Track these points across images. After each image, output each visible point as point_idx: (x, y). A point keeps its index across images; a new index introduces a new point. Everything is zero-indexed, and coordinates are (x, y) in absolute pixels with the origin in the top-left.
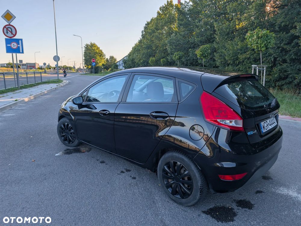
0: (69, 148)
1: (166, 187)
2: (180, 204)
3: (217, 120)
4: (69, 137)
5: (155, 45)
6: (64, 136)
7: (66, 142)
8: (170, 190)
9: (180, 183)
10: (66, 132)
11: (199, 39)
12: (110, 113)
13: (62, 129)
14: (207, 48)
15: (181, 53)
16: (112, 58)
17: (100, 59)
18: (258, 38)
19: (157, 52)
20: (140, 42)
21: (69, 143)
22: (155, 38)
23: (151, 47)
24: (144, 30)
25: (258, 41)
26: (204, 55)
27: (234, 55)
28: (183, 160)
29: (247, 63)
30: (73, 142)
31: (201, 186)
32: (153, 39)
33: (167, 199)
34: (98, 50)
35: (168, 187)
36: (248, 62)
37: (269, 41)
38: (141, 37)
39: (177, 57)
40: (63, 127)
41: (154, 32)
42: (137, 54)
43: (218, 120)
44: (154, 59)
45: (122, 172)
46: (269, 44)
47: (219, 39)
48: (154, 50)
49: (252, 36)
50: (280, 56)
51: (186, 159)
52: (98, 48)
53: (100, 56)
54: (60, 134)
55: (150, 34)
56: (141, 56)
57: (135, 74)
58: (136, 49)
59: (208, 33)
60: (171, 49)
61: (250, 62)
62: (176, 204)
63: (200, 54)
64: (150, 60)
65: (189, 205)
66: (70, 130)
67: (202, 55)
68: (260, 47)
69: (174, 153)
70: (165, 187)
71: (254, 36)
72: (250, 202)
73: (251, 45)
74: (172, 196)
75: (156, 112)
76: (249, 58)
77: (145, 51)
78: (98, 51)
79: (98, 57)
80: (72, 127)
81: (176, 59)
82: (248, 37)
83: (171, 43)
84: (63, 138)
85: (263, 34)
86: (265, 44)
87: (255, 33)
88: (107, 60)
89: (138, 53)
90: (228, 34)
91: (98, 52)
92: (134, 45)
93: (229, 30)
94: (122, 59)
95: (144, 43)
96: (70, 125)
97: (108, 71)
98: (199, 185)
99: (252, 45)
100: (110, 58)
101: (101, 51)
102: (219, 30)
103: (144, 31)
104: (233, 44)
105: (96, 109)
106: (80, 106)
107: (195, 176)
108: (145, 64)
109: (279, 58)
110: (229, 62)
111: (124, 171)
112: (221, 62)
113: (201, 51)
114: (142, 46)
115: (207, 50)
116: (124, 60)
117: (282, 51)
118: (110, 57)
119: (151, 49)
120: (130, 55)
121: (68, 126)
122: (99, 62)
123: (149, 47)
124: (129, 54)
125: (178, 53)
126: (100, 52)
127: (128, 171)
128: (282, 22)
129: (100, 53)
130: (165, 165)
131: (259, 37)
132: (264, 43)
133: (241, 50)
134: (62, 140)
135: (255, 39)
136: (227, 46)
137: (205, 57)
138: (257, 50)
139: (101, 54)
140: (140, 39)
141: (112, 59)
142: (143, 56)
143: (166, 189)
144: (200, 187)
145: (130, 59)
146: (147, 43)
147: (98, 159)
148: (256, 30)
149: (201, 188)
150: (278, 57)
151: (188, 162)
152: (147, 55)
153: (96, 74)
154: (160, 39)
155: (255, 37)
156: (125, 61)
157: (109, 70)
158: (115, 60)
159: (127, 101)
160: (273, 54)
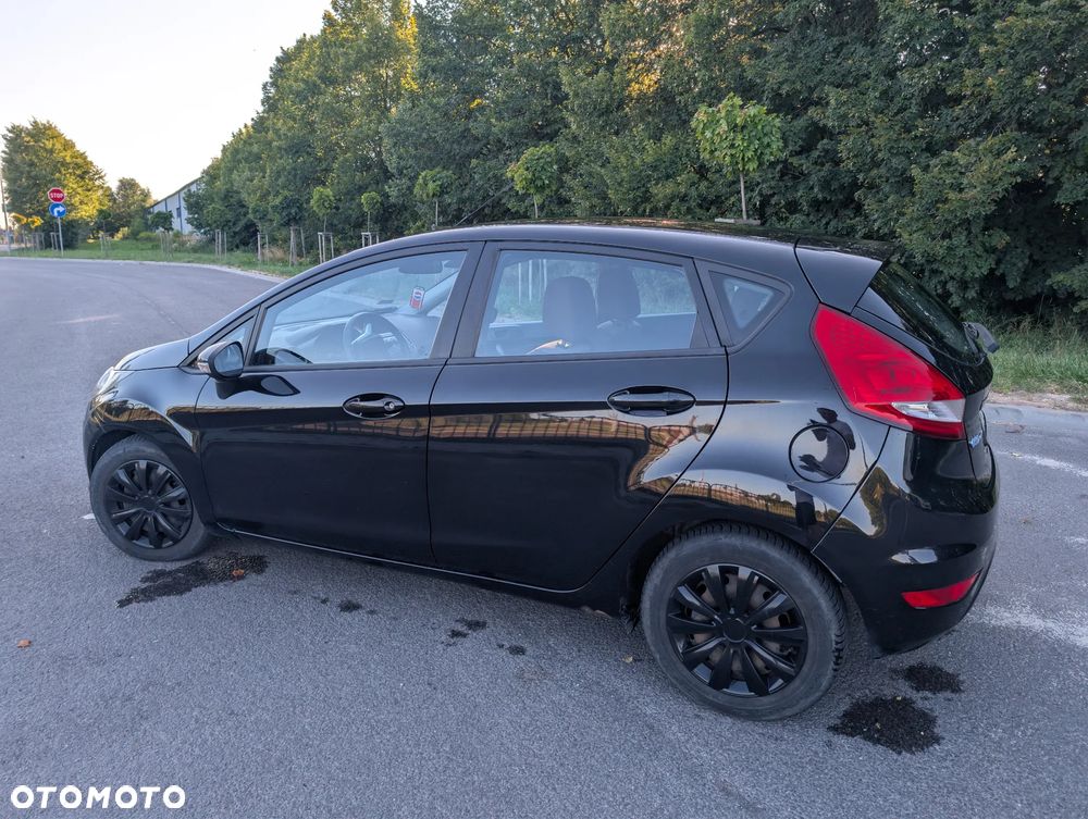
0: (160, 566)
1: (684, 663)
2: (753, 716)
3: (890, 406)
4: (155, 519)
5: (324, 140)
6: (127, 519)
7: (144, 543)
8: (702, 672)
9: (750, 643)
10: (143, 502)
11: (508, 125)
12: (405, 407)
13: (121, 487)
14: (549, 159)
15: (447, 174)
16: (128, 185)
17: (79, 190)
18: (734, 128)
19: (336, 166)
20: (260, 124)
21: (158, 546)
22: (323, 113)
23: (309, 146)
24: (270, 80)
25: (734, 139)
26: (539, 183)
27: (635, 185)
28: (764, 557)
29: (679, 211)
30: (176, 541)
31: (839, 640)
32: (315, 116)
33: (691, 709)
34: (69, 153)
35: (691, 664)
36: (684, 209)
37: (766, 140)
38: (261, 109)
39: (431, 186)
40: (124, 478)
41: (314, 89)
42: (247, 174)
43: (894, 405)
44: (328, 191)
45: (455, 634)
46: (767, 151)
47: (579, 127)
48: (320, 160)
49: (712, 122)
50: (780, 192)
51: (775, 553)
52: (68, 145)
53: (82, 178)
54: (109, 513)
55: (300, 97)
56: (266, 181)
57: (500, 245)
58: (240, 152)
59: (536, 103)
60: (400, 157)
61: (688, 209)
62: (729, 720)
63: (525, 179)
64: (316, 197)
65: (788, 712)
66: (161, 492)
67: (532, 181)
68: (743, 159)
69: (722, 537)
70: (682, 667)
71: (718, 121)
72: (940, 669)
73: (712, 152)
74: (711, 694)
75: (634, 391)
76: (684, 199)
77: (286, 162)
78: (72, 157)
79: (72, 183)
80: (171, 477)
81: (428, 196)
82: (702, 126)
83: (399, 138)
84: (123, 528)
85: (749, 116)
86: (756, 150)
87: (723, 114)
88: (110, 195)
89: (251, 170)
90: (607, 111)
91: (68, 159)
92: (230, 139)
93: (611, 98)
94: (179, 192)
95: (276, 131)
96: (161, 470)
97: (116, 239)
98: (833, 637)
99: (717, 153)
100: (120, 188)
101: (83, 156)
102: (576, 95)
103: (273, 84)
104: (626, 148)
105: (296, 392)
106: (230, 384)
107: (818, 607)
108: (293, 211)
109: (776, 197)
110: (622, 208)
111: (460, 628)
112: (593, 207)
113: (527, 169)
114: (270, 143)
115: (547, 163)
116: (190, 195)
117: (783, 174)
118: (121, 181)
119: (309, 154)
120: (211, 174)
121: (153, 477)
122: (76, 200)
123: (297, 148)
124: (206, 172)
125: (434, 172)
126: (79, 161)
127: (476, 625)
128: (782, 83)
129: (78, 166)
130: (682, 584)
131: (736, 126)
132: (752, 147)
133: (655, 168)
134: (119, 538)
135: (725, 132)
136: (611, 154)
137: (541, 189)
138: (730, 169)
139: (84, 170)
140: (255, 116)
141: (130, 189)
142: (276, 180)
143: (686, 672)
144: (837, 643)
145: (217, 193)
146: (289, 130)
147: (323, 596)
148: (724, 102)
149: (839, 646)
150: (773, 195)
151: (786, 562)
152: (295, 176)
153: (70, 252)
154: (344, 120)
155: (724, 126)
156: (194, 200)
157: (119, 235)
158: (146, 195)
159: (477, 355)
160: (758, 184)
